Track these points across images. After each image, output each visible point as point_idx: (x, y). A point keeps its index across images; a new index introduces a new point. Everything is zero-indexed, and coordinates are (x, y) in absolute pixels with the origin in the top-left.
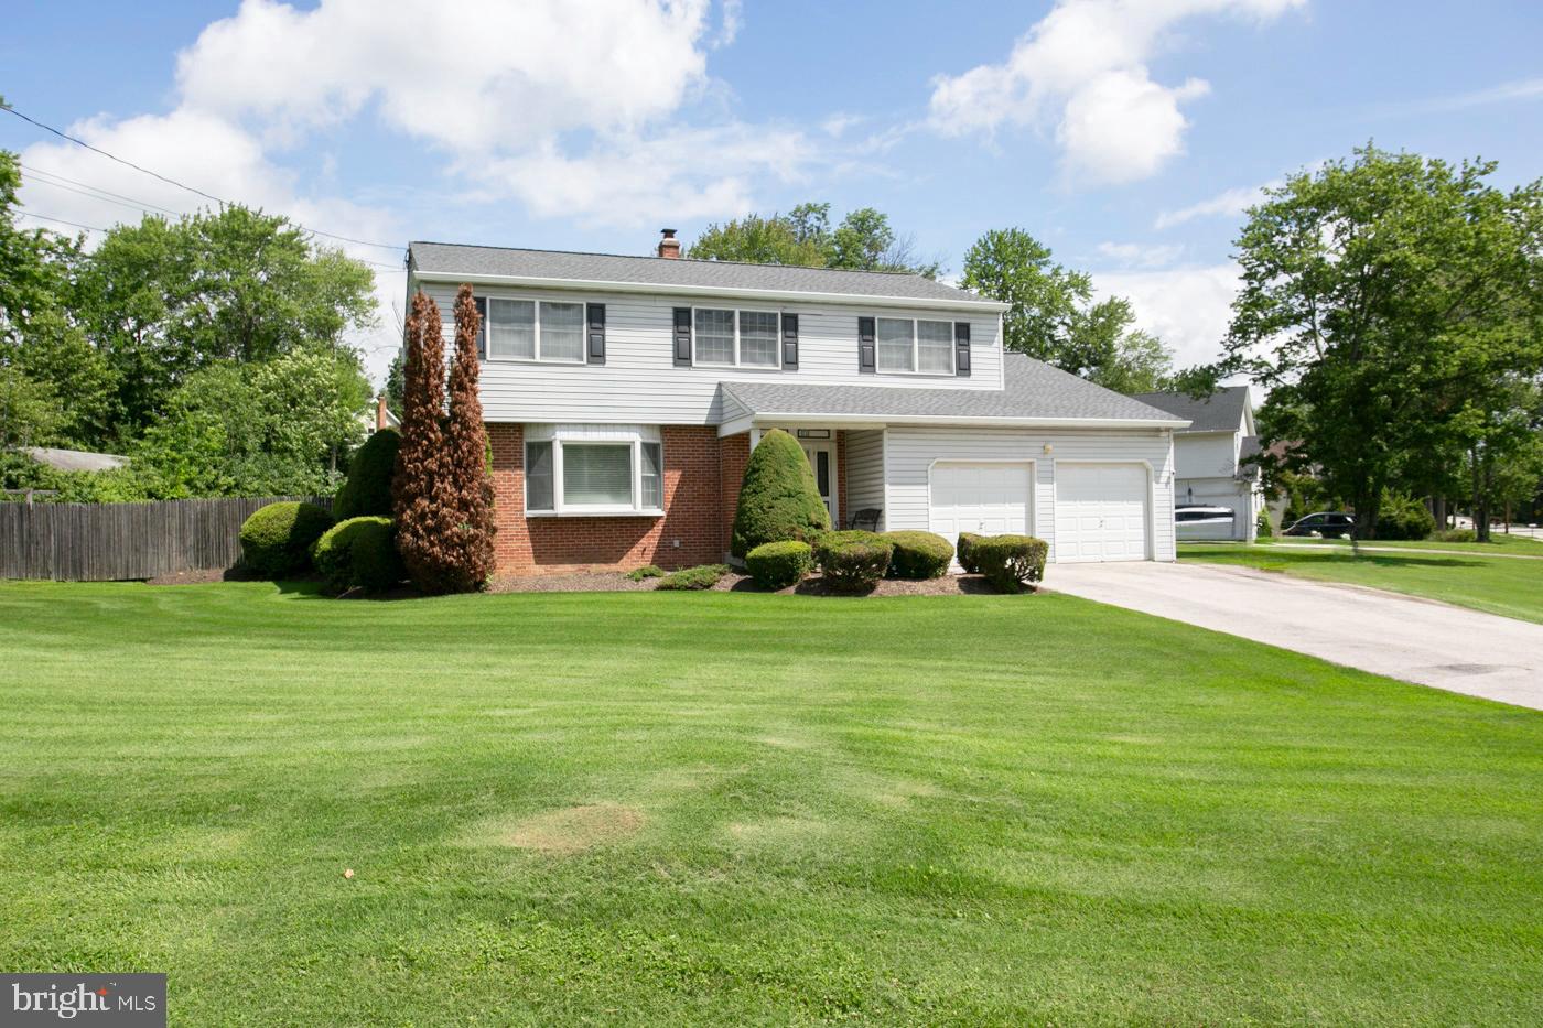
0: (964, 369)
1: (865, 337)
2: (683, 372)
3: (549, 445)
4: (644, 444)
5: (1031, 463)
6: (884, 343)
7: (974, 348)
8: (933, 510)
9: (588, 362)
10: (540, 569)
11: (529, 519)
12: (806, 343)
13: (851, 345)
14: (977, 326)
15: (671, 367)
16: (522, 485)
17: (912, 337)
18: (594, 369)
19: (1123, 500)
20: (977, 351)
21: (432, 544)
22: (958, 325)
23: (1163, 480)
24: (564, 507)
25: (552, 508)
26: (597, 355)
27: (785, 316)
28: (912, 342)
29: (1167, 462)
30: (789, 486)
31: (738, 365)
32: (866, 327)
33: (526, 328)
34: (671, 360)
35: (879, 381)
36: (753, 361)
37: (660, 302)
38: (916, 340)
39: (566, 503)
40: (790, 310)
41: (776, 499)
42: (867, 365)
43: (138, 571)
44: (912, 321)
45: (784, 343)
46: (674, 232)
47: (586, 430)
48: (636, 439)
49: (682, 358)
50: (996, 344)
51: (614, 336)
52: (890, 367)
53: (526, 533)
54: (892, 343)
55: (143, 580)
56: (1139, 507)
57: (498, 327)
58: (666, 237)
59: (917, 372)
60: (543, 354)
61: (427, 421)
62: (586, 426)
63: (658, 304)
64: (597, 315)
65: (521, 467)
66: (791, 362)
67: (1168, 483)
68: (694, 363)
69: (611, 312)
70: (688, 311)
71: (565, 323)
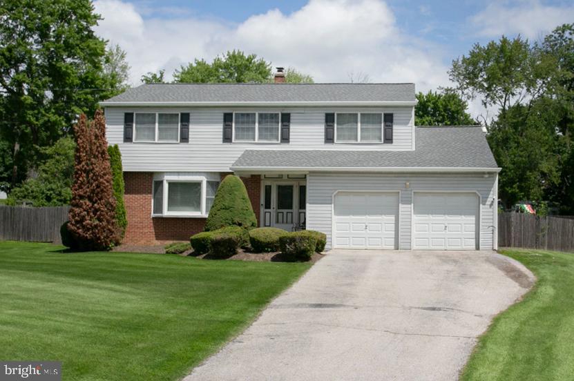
0: (388, 139)
1: (329, 124)
2: (227, 145)
3: (161, 182)
4: (208, 182)
5: (399, 192)
6: (340, 127)
7: (395, 127)
8: (335, 218)
9: (181, 142)
10: (158, 243)
11: (153, 218)
12: (294, 129)
13: (320, 129)
14: (398, 115)
15: (221, 143)
16: (151, 201)
17: (357, 123)
18: (183, 145)
19: (461, 214)
20: (397, 129)
21: (78, 228)
22: (385, 115)
23: (488, 203)
24: (166, 213)
25: (162, 213)
26: (185, 138)
27: (283, 115)
28: (357, 125)
29: (492, 192)
30: (226, 204)
31: (257, 141)
32: (329, 119)
33: (151, 126)
34: (222, 140)
35: (337, 147)
36: (266, 138)
37: (217, 111)
38: (359, 124)
39: (168, 210)
40: (286, 112)
41: (219, 210)
42: (329, 139)
43: (51, 238)
44: (357, 114)
45: (282, 129)
46: (283, 69)
47: (179, 175)
48: (204, 180)
49: (227, 138)
50: (410, 125)
51: (193, 129)
52: (344, 139)
53: (152, 225)
54: (344, 126)
55: (51, 242)
56: (473, 218)
57: (139, 126)
58: (278, 71)
59: (359, 141)
60: (160, 139)
61: (80, 172)
62: (179, 173)
63: (216, 111)
64: (185, 119)
65: (151, 193)
66: (285, 139)
67: (491, 205)
68: (233, 141)
69: (192, 118)
70: (231, 114)
71: (170, 123)
